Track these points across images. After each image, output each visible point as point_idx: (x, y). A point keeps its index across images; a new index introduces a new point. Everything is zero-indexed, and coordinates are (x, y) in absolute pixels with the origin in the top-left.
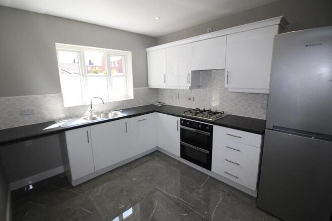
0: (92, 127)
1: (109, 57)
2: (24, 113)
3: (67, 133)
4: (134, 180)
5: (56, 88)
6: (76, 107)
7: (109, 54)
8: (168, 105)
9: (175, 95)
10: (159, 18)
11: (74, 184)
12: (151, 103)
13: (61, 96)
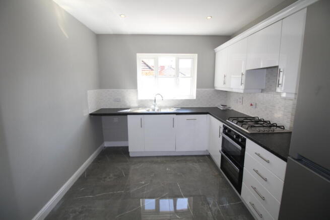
0: (145, 115)
1: (178, 60)
2: (118, 100)
3: (129, 116)
4: (167, 169)
5: (134, 85)
6: (146, 100)
7: (178, 58)
8: (233, 110)
9: (240, 98)
10: (211, 17)
11: (131, 155)
12: (216, 106)
13: (137, 91)
